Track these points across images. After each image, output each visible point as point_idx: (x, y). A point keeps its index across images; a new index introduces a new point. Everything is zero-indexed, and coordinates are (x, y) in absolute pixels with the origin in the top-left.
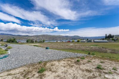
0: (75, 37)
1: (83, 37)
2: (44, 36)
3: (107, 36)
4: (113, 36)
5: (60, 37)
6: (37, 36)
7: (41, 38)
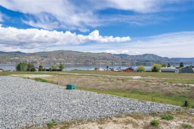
2: (61, 53)
5: (105, 59)
6: (44, 55)
7: (55, 59)
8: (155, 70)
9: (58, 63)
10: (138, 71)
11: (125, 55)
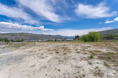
0: (58, 36)
1: (65, 36)
3: (76, 36)
4: (79, 37)
7: (19, 37)
8: (56, 40)
9: (21, 38)
10: (52, 41)
11: (51, 35)
